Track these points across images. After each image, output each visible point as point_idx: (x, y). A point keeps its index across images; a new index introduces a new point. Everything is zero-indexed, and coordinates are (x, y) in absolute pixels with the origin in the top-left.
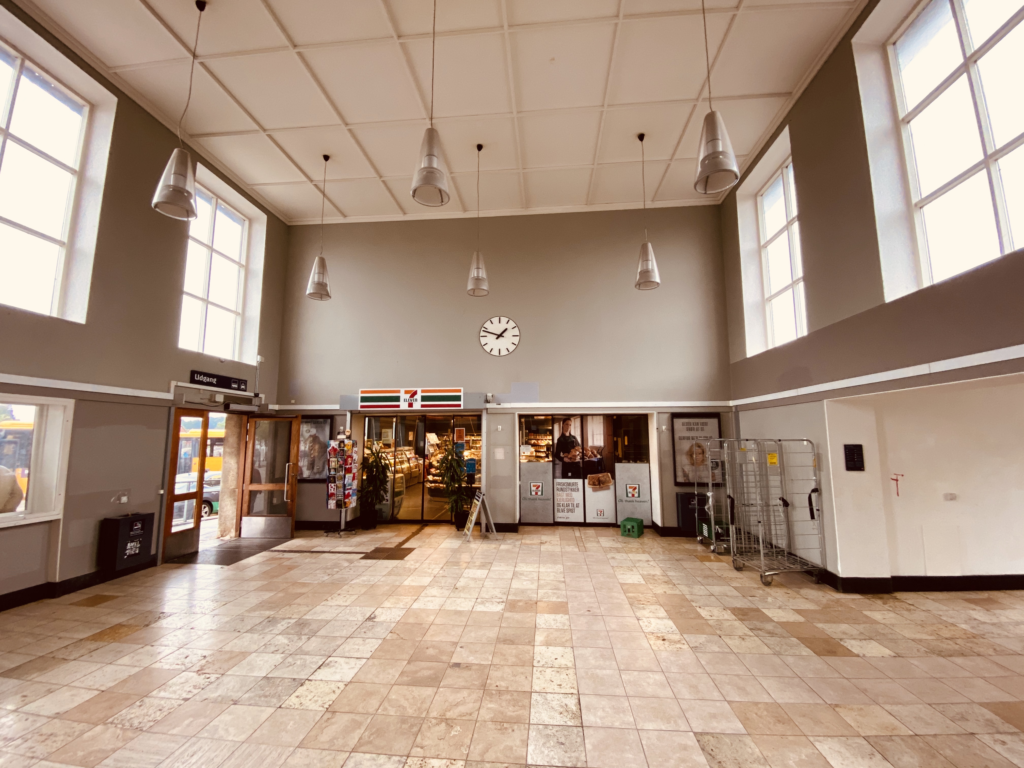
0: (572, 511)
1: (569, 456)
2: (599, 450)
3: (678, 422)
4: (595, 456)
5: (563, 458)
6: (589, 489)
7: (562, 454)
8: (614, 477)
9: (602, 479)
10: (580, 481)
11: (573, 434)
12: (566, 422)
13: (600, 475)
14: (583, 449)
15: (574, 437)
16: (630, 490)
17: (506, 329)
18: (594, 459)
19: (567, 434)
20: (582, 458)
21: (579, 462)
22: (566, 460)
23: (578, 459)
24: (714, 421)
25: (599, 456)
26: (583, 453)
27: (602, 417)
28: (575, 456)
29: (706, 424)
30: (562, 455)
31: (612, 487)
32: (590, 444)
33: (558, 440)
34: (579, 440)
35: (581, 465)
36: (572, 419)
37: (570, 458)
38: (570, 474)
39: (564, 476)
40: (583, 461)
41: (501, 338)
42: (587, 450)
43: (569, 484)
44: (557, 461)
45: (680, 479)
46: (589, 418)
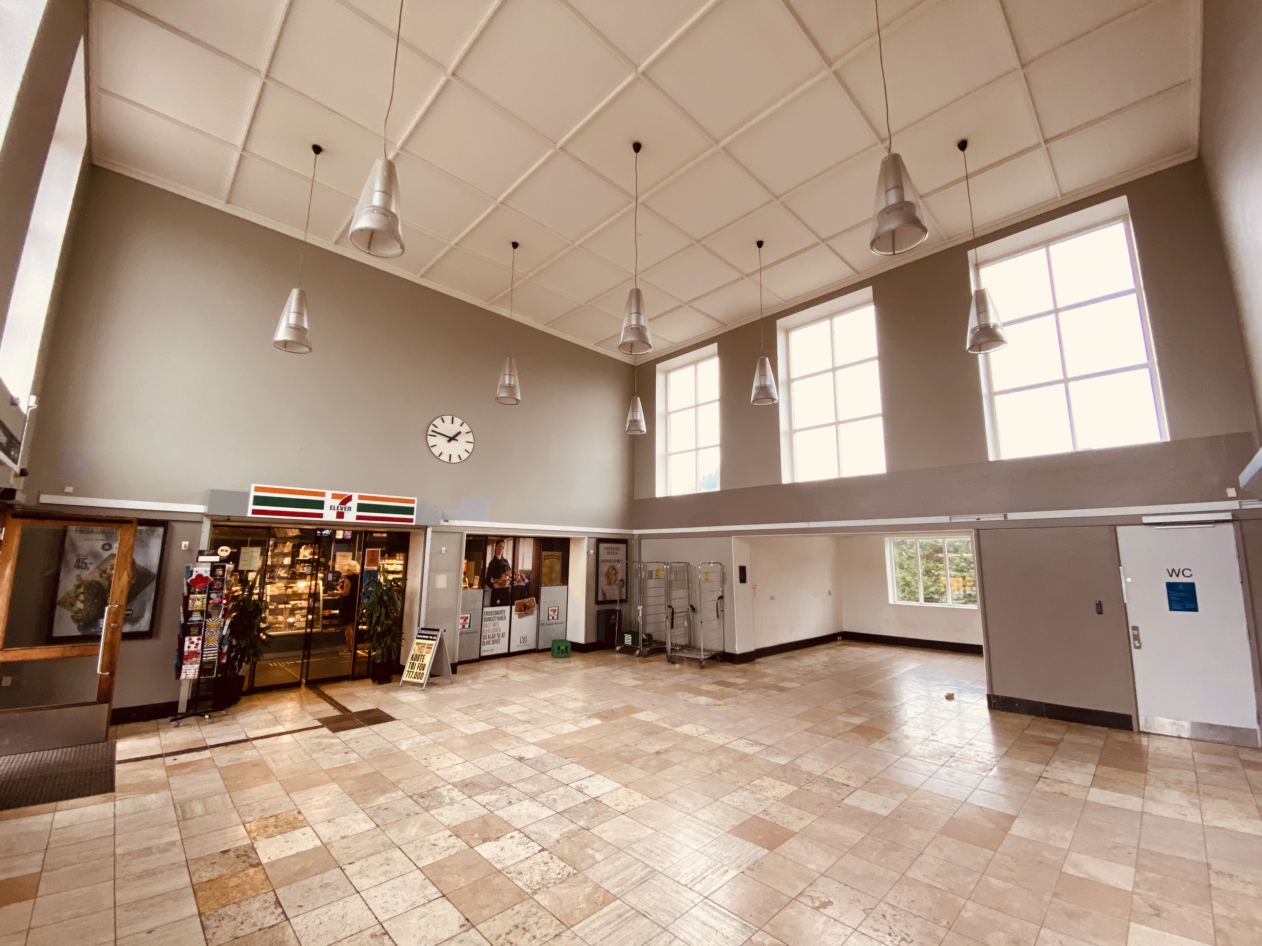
0: (497, 642)
1: (499, 582)
2: (527, 573)
3: (602, 546)
4: (524, 581)
5: (493, 584)
6: (515, 616)
7: (492, 579)
8: (538, 601)
9: (528, 604)
10: (507, 608)
11: (505, 557)
12: (500, 544)
13: (526, 600)
14: (513, 573)
15: (506, 561)
16: (551, 613)
17: (460, 433)
18: (523, 584)
19: (500, 558)
20: (512, 583)
21: (508, 588)
22: (496, 586)
23: (508, 584)
24: (623, 547)
25: (527, 581)
26: (513, 578)
27: (532, 540)
28: (505, 581)
29: (618, 549)
30: (492, 581)
31: (535, 612)
32: (520, 568)
33: (490, 564)
34: (510, 563)
35: (510, 591)
36: (505, 541)
37: (500, 584)
38: (498, 602)
39: (493, 604)
40: (512, 586)
41: (453, 442)
42: (517, 574)
43: (497, 613)
44: (487, 588)
45: (600, 598)
46: (521, 540)
